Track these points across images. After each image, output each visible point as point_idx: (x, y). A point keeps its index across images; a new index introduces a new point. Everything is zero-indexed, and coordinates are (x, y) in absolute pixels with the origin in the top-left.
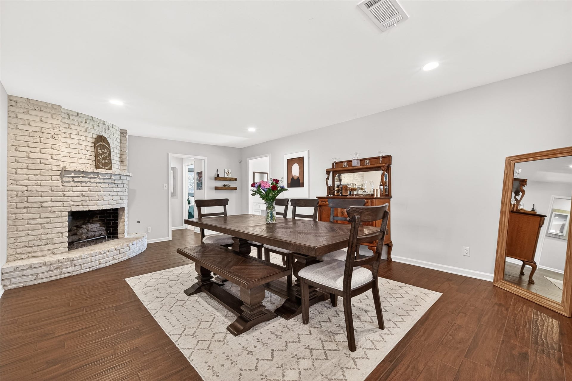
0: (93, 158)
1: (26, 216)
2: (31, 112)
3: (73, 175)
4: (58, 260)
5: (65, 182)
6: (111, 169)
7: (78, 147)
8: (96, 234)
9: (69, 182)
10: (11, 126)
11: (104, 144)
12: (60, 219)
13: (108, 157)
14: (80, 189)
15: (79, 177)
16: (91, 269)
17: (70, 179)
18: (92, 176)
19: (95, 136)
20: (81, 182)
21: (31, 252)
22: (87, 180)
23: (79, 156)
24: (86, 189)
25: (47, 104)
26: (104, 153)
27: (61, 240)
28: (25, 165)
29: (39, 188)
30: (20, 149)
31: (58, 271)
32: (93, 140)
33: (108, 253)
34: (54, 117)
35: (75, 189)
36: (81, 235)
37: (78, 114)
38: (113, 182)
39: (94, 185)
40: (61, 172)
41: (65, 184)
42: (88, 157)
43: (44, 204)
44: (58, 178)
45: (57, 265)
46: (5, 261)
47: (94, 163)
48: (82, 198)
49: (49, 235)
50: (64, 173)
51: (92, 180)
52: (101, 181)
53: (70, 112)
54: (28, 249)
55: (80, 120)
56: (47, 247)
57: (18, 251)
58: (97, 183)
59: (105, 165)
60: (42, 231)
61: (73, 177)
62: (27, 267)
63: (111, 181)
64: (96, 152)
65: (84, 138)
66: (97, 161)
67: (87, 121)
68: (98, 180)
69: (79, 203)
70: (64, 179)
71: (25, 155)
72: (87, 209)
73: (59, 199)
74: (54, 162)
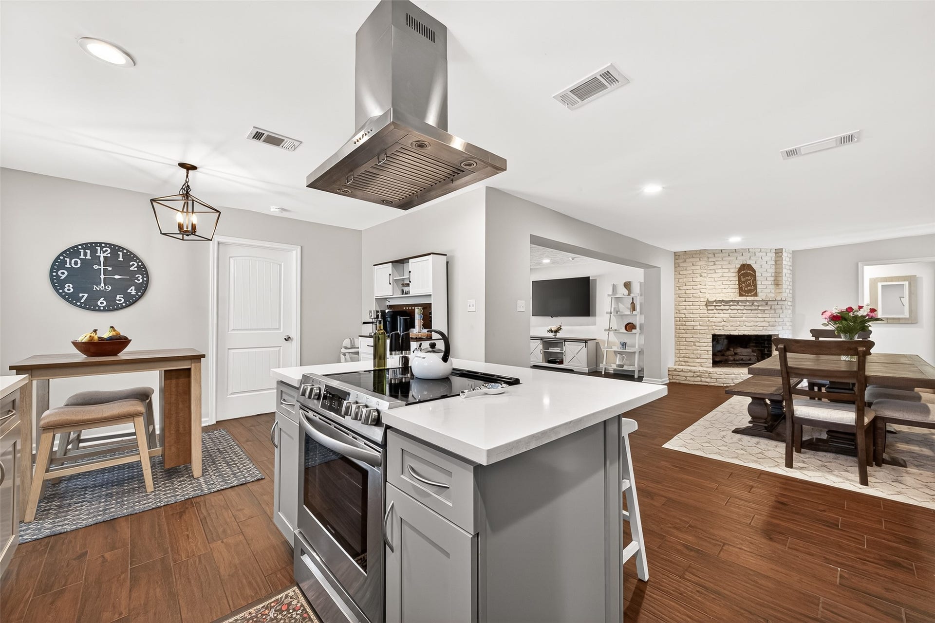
0: (737, 286)
1: (685, 335)
2: (687, 260)
3: (715, 304)
4: (699, 371)
5: (710, 310)
6: (756, 295)
7: (722, 279)
8: (744, 358)
9: (713, 310)
10: (676, 273)
11: (749, 271)
12: (705, 340)
13: (753, 283)
14: (722, 315)
15: (720, 306)
16: (725, 385)
17: (713, 307)
18: (731, 303)
19: (738, 266)
20: (722, 310)
21: (688, 362)
22: (727, 307)
23: (723, 287)
24: (727, 316)
25: (696, 251)
26: (747, 280)
27: (706, 356)
28: (684, 299)
29: (692, 316)
30: (681, 288)
31: (699, 379)
32: (737, 270)
33: (742, 375)
34: (701, 259)
35: (717, 315)
36: (728, 356)
37: (722, 250)
38: (757, 308)
39: (736, 311)
40: (707, 303)
41: (709, 312)
42: (731, 287)
43: (695, 328)
44: (705, 307)
45: (698, 374)
46: (674, 364)
47: (737, 291)
48: (723, 323)
49: (699, 351)
50: (708, 303)
51: (732, 307)
52: (742, 308)
53: (714, 252)
54: (686, 359)
55: (724, 255)
56: (698, 360)
57: (681, 359)
58: (738, 310)
59: (749, 291)
60: (694, 347)
61: (715, 306)
62: (680, 370)
63: (753, 307)
64: (739, 280)
65: (727, 270)
66: (740, 289)
67: (730, 254)
68: (738, 307)
69: (721, 328)
70: (709, 308)
71: (684, 292)
72: (729, 334)
73: (705, 324)
74: (701, 295)
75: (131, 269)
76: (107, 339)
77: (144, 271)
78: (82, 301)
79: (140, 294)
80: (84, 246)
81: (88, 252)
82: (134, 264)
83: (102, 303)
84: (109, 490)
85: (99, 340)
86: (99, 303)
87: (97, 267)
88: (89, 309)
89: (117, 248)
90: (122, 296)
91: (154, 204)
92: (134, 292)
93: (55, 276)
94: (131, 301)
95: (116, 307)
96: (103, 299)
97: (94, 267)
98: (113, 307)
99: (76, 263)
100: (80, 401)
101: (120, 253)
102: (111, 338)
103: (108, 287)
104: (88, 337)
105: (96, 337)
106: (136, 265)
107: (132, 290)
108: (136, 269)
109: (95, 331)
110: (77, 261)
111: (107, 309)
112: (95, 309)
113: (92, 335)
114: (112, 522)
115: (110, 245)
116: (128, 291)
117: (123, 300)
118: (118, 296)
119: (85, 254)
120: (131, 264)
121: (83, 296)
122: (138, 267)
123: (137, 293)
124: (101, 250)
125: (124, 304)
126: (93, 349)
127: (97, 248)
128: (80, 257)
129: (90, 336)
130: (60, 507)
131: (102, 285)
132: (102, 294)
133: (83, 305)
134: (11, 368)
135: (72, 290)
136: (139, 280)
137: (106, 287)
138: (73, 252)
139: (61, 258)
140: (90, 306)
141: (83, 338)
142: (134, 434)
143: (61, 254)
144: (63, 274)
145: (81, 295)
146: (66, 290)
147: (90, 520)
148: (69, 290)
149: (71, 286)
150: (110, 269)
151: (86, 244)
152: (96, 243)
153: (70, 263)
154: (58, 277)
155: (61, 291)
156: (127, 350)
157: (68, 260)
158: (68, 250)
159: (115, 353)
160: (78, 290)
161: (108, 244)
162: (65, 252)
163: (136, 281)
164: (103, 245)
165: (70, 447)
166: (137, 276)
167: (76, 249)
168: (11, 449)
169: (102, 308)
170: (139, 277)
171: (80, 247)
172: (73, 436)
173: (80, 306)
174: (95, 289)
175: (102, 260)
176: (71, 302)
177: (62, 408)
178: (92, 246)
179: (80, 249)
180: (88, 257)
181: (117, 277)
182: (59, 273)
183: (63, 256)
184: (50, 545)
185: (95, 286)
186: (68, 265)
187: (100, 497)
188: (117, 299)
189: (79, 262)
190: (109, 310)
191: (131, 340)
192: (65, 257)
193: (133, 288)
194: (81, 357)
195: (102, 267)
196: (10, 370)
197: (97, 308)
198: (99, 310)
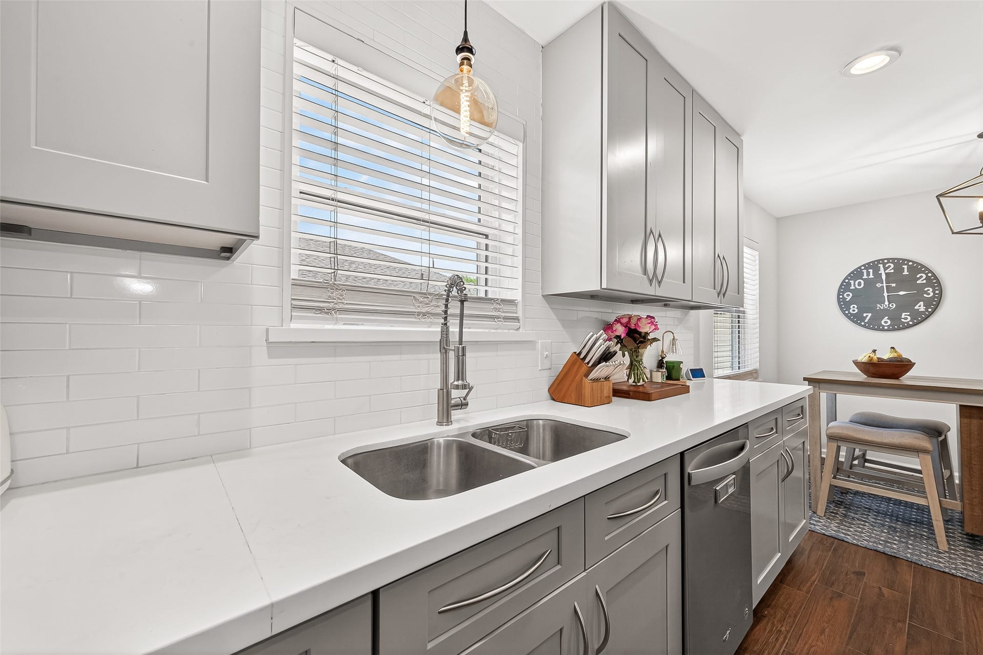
75: (918, 282)
76: (886, 361)
77: (935, 283)
78: (866, 321)
79: (930, 310)
80: (867, 266)
81: (871, 271)
82: (922, 277)
83: (886, 322)
84: (893, 523)
85: (878, 361)
86: (883, 323)
87: (881, 285)
88: (873, 329)
89: (901, 261)
90: (909, 314)
91: (941, 199)
92: (922, 309)
93: (841, 298)
94: (919, 319)
95: (901, 326)
96: (887, 317)
97: (877, 285)
98: (898, 326)
99: (859, 284)
100: (863, 420)
101: (905, 267)
102: (891, 360)
103: (893, 305)
104: (868, 356)
105: (875, 358)
106: (924, 276)
107: (920, 306)
108: (925, 281)
109: (874, 351)
110: (860, 282)
111: (892, 329)
112: (881, 329)
113: (871, 355)
114: (893, 559)
115: (894, 259)
116: (916, 308)
117: (909, 318)
118: (904, 314)
119: (868, 274)
120: (918, 276)
121: (867, 316)
122: (927, 278)
123: (927, 310)
124: (884, 267)
125: (911, 323)
126: (872, 369)
127: (879, 265)
128: (863, 277)
129: (869, 357)
130: (845, 516)
131: (887, 303)
132: (885, 312)
133: (867, 325)
134: (805, 379)
135: (856, 311)
136: (929, 294)
137: (890, 305)
138: (856, 274)
139: (847, 281)
140: (874, 325)
141: (863, 358)
142: (920, 472)
143: (846, 278)
144: (848, 296)
145: (865, 315)
146: (851, 311)
147: (871, 544)
148: (854, 311)
149: (856, 307)
150: (894, 285)
151: (868, 264)
152: (878, 261)
153: (854, 285)
154: (844, 299)
155: (847, 312)
156: (909, 374)
157: (852, 282)
158: (852, 272)
159: (897, 377)
160: (862, 310)
161: (891, 259)
162: (849, 275)
163: (925, 295)
164: (886, 261)
165: (856, 462)
166: (926, 289)
167: (859, 270)
168: (801, 446)
169: (886, 328)
170: (929, 290)
171: (863, 268)
172: (857, 452)
173: (864, 326)
174: (878, 308)
175: (884, 277)
176: (856, 322)
177: (847, 423)
178: (873, 265)
179: (864, 269)
180: (871, 276)
181: (902, 293)
182: (845, 295)
183: (848, 279)
184: (834, 546)
185: (878, 305)
186: (852, 287)
187: (883, 525)
188: (902, 317)
189: (862, 282)
190: (894, 330)
191: (915, 363)
192: (849, 280)
193: (922, 303)
194: (862, 377)
195: (885, 285)
196: (804, 380)
197: (881, 328)
198: (883, 330)
